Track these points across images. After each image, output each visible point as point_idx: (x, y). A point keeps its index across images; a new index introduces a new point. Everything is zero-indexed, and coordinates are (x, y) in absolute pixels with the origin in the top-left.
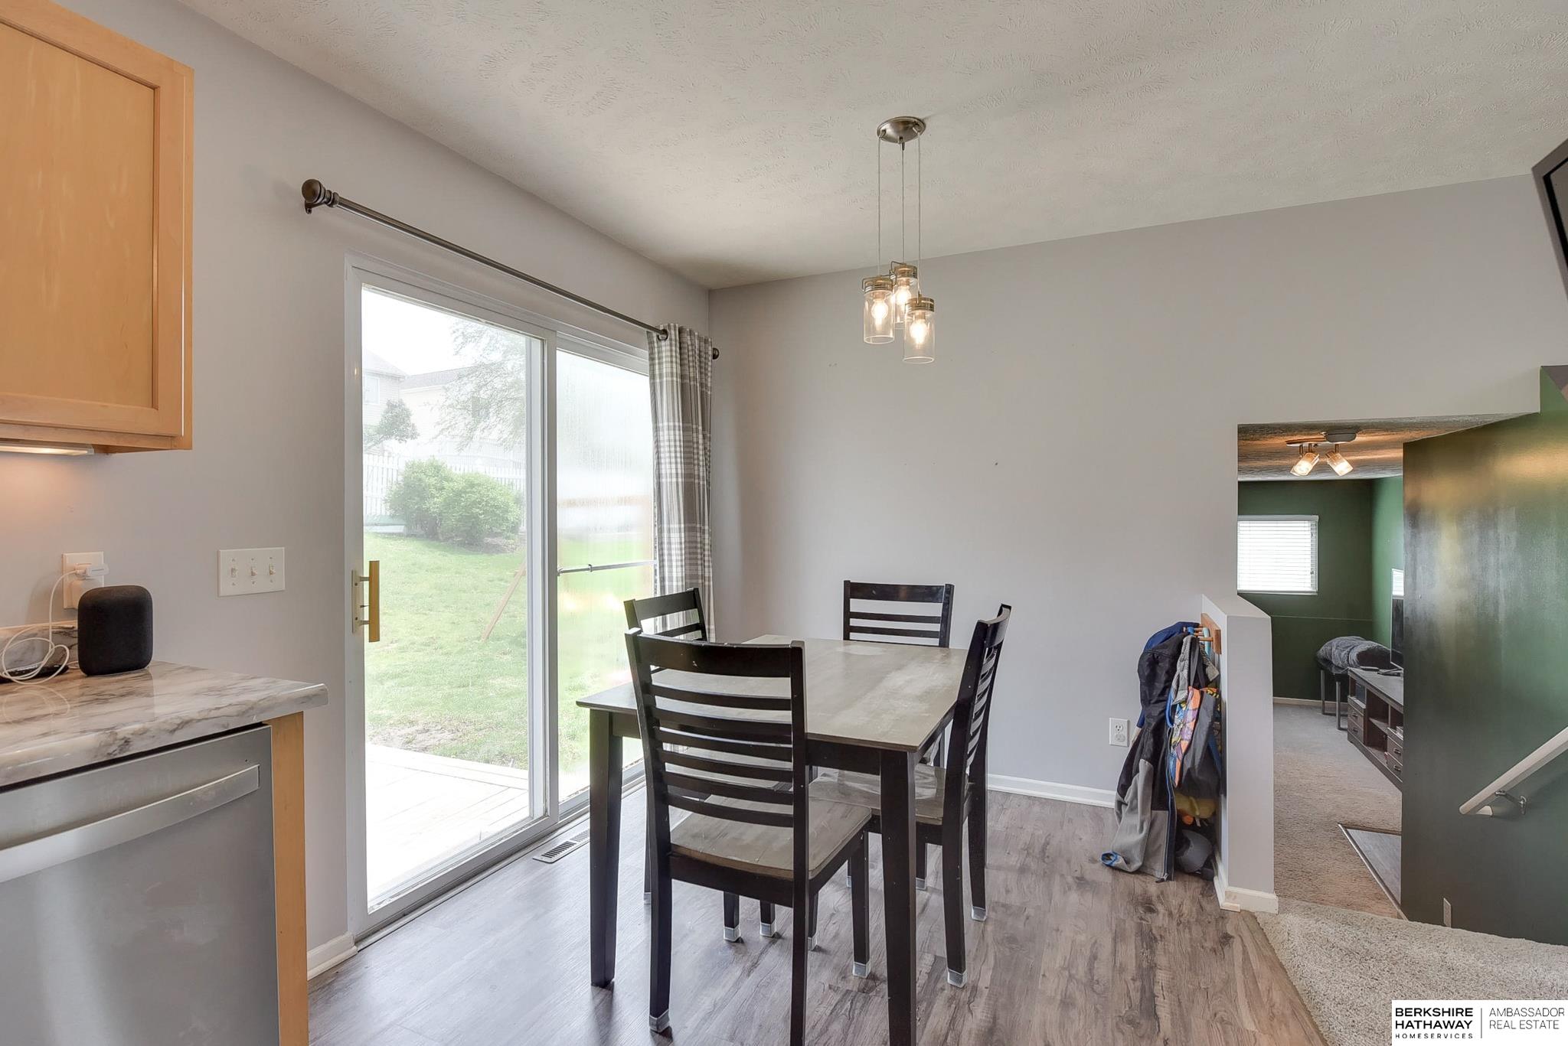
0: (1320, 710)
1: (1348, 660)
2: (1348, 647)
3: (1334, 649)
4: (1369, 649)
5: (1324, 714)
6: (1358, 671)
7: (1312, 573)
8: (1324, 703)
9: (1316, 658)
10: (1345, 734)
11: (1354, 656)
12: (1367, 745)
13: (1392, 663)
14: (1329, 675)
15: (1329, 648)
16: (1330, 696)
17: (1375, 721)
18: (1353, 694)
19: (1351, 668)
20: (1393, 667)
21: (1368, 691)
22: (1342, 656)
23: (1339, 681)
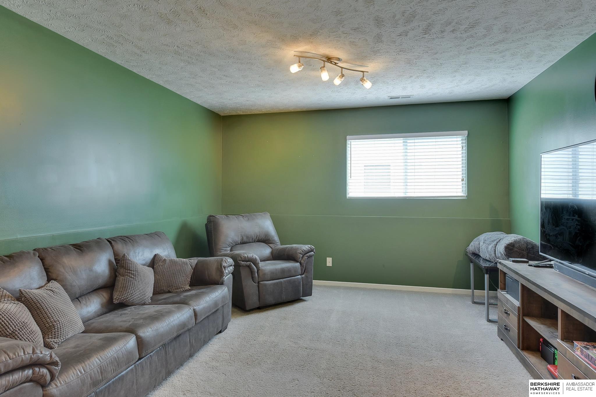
0: (470, 299)
1: (495, 253)
2: (494, 241)
3: (481, 243)
4: (515, 242)
5: (475, 303)
6: (509, 263)
7: (463, 180)
8: (473, 292)
9: (466, 254)
10: (494, 328)
11: (501, 248)
12: (523, 349)
13: (540, 253)
14: (478, 268)
15: (477, 243)
16: (480, 286)
17: (533, 323)
18: (504, 289)
19: (500, 261)
20: (544, 258)
21: (523, 286)
22: (489, 249)
23: (487, 274)
